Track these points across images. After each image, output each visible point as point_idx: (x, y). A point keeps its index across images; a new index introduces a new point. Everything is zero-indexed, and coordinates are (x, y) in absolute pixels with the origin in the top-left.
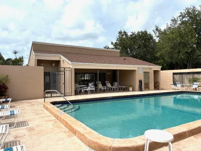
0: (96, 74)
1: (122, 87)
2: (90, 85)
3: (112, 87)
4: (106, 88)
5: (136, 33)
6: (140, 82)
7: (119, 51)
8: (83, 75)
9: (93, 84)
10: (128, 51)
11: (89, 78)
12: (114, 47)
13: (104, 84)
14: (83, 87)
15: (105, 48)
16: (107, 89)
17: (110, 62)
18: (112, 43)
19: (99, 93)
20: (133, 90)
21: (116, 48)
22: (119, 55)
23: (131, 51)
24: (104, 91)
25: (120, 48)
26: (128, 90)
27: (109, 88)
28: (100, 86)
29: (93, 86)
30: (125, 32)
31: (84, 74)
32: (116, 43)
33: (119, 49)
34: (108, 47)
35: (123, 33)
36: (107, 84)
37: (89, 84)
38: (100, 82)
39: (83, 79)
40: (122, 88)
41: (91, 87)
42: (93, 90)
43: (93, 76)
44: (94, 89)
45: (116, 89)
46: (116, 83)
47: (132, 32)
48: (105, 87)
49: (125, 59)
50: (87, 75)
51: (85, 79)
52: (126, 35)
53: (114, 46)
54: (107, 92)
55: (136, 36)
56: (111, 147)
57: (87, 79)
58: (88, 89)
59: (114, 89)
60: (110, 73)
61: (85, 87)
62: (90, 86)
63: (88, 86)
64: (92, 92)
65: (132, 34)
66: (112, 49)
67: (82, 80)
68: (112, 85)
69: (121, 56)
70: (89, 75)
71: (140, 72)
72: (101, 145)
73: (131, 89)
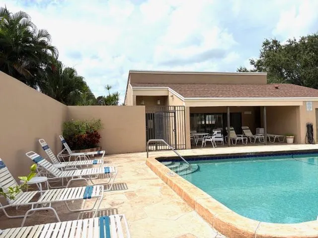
0: (225, 115)
1: (272, 136)
2: (215, 132)
3: (253, 136)
4: (242, 138)
5: (297, 41)
6: (310, 127)
7: (266, 74)
8: (203, 117)
9: (220, 131)
10: (282, 74)
11: (214, 122)
12: (255, 69)
13: (239, 132)
14: (204, 136)
15: (240, 71)
16: (245, 140)
17: (250, 94)
18: (252, 63)
19: (231, 145)
20: (295, 142)
21: (260, 70)
22: (266, 80)
23: (290, 72)
24: (239, 143)
25: (268, 69)
26: (285, 142)
27: (248, 138)
28: (233, 134)
29: (220, 135)
30: (275, 42)
31: (205, 114)
32: (259, 62)
33: (265, 70)
34: (246, 70)
35: (271, 44)
36: (244, 130)
37: (213, 131)
38: (233, 128)
39: (203, 123)
40: (272, 139)
41: (217, 136)
42: (220, 142)
43: (219, 118)
44: (222, 139)
45: (262, 140)
46: (261, 130)
47: (289, 41)
48: (241, 136)
49: (277, 88)
50: (210, 116)
51: (207, 122)
52: (278, 46)
53: (255, 66)
54: (244, 145)
55: (297, 46)
56: (254, 235)
57: (210, 123)
58: (211, 140)
59: (257, 139)
60: (250, 113)
61: (206, 135)
62: (215, 135)
63: (211, 134)
64: (219, 144)
65: (289, 43)
66: (252, 71)
67: (202, 125)
68: (254, 133)
69: (268, 83)
70: (213, 116)
71: (308, 110)
72: (237, 229)
73: (290, 140)
